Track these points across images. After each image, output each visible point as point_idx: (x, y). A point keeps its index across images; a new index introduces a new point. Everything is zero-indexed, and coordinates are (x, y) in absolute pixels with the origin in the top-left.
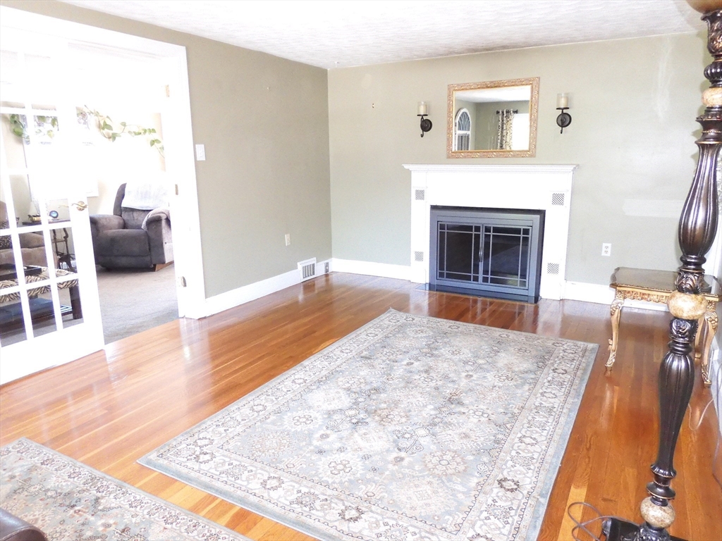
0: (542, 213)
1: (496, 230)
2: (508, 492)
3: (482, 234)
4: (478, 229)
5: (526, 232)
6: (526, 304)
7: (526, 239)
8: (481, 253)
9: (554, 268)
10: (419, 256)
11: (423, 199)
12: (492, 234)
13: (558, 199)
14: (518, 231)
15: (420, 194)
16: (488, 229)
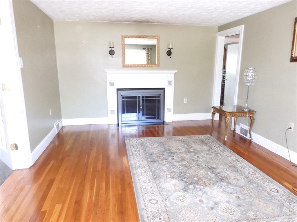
0: (164, 89)
1: (147, 97)
3: (141, 99)
4: (139, 97)
5: (159, 97)
6: (160, 126)
7: (159, 100)
8: (141, 107)
9: (169, 110)
10: (112, 112)
11: (113, 86)
12: (145, 99)
13: (170, 83)
14: (155, 97)
15: (112, 84)
16: (143, 97)
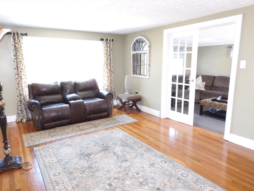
2: (55, 173)
